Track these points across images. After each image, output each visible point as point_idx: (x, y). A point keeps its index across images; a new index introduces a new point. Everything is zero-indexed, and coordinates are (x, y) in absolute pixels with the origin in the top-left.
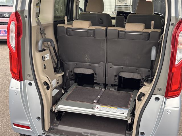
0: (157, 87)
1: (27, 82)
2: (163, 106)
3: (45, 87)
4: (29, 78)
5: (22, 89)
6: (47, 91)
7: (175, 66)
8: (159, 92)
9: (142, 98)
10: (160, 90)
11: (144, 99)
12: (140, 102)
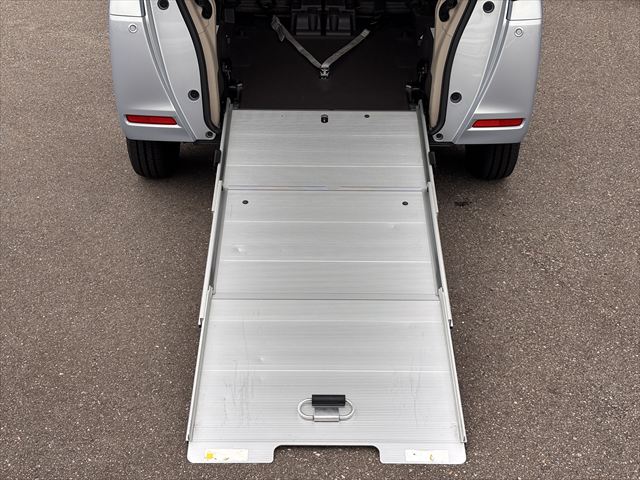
2: (505, 20)
3: (200, 10)
5: (147, 16)
6: (205, 20)
9: (451, 12)
11: (456, 15)
12: (447, 23)
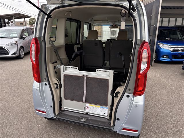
0: (128, 88)
1: (44, 83)
2: (132, 101)
4: (45, 80)
5: (40, 88)
7: (140, 74)
8: (129, 92)
10: (130, 90)
12: (117, 98)
